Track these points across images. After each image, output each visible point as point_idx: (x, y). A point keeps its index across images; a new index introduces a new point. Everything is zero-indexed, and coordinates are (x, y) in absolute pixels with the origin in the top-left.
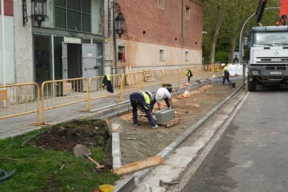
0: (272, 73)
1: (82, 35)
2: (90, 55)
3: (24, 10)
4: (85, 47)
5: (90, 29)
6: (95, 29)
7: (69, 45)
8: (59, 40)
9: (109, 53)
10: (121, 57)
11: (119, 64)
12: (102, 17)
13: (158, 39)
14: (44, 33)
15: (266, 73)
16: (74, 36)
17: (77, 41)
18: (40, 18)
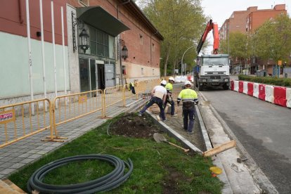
1: (104, 59)
2: (109, 71)
3: (74, 42)
4: (107, 67)
5: (108, 56)
6: (111, 55)
7: (98, 65)
8: (93, 61)
9: (118, 71)
10: (123, 72)
11: (123, 76)
12: (114, 48)
13: (141, 62)
14: (85, 57)
16: (100, 60)
17: (102, 62)
18: (85, 48)
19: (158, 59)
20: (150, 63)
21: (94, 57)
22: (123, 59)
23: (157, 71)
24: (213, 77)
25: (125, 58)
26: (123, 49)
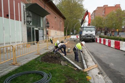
0: (88, 38)
1: (39, 27)
2: (41, 33)
3: (24, 20)
4: (39, 31)
5: (40, 26)
6: (42, 26)
7: (36, 30)
8: (33, 29)
9: (45, 33)
10: (47, 34)
11: (47, 36)
12: (43, 22)
13: (55, 29)
14: (29, 26)
15: (87, 38)
16: (37, 28)
17: (38, 29)
18: (29, 22)
19: (63, 28)
20: (59, 29)
21: (34, 27)
22: (47, 28)
23: (63, 33)
24: (88, 36)
25: (48, 27)
26: (47, 23)
